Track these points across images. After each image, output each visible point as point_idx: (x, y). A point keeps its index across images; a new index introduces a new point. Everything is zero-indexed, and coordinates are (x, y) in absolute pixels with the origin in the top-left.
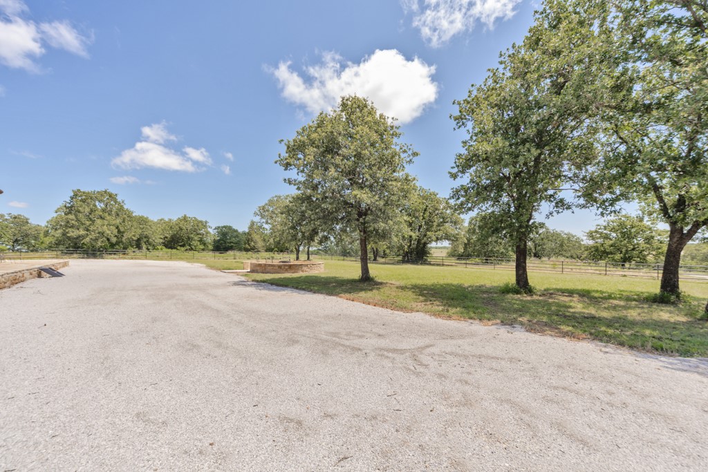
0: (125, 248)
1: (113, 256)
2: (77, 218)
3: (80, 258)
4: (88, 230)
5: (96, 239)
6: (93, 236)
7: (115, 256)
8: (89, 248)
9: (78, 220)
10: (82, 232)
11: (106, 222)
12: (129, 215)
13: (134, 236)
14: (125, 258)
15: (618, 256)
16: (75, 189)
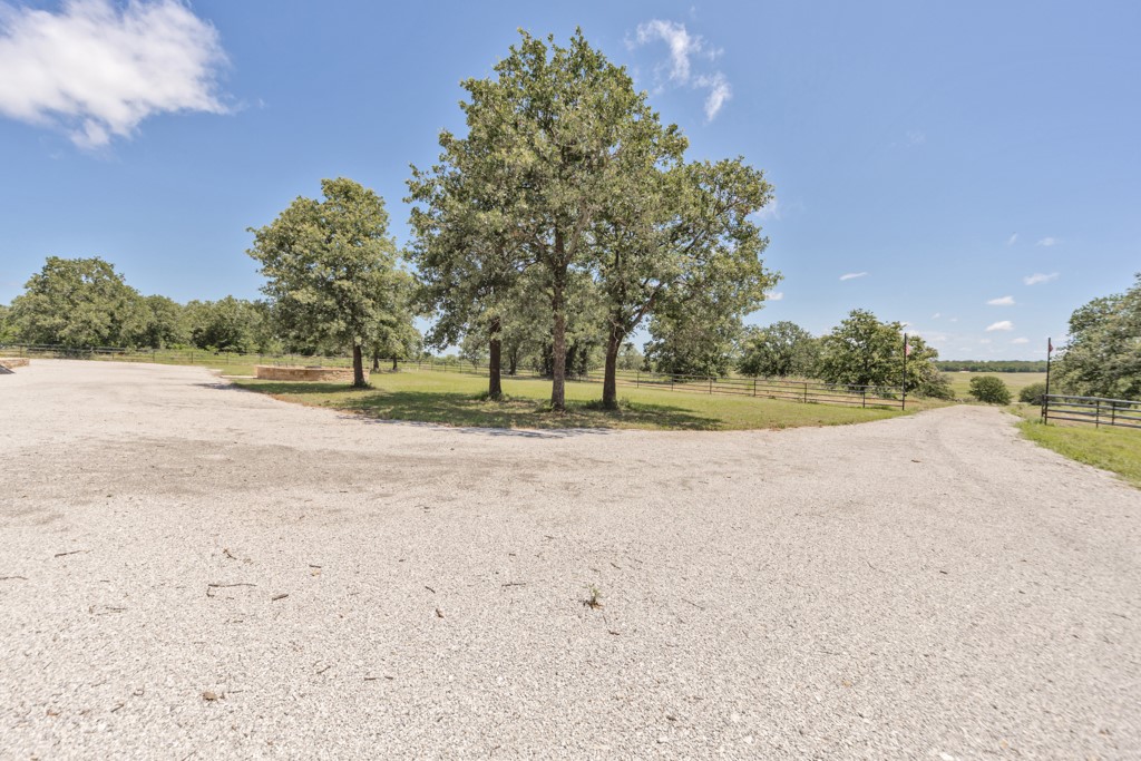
0: (123, 346)
1: (104, 356)
2: (52, 300)
3: (55, 357)
4: (67, 318)
5: (79, 331)
6: (73, 326)
7: (107, 357)
8: (68, 343)
9: (53, 302)
10: (58, 320)
11: (93, 307)
12: (131, 296)
13: (138, 327)
14: (122, 360)
15: (853, 378)
16: (51, 256)
